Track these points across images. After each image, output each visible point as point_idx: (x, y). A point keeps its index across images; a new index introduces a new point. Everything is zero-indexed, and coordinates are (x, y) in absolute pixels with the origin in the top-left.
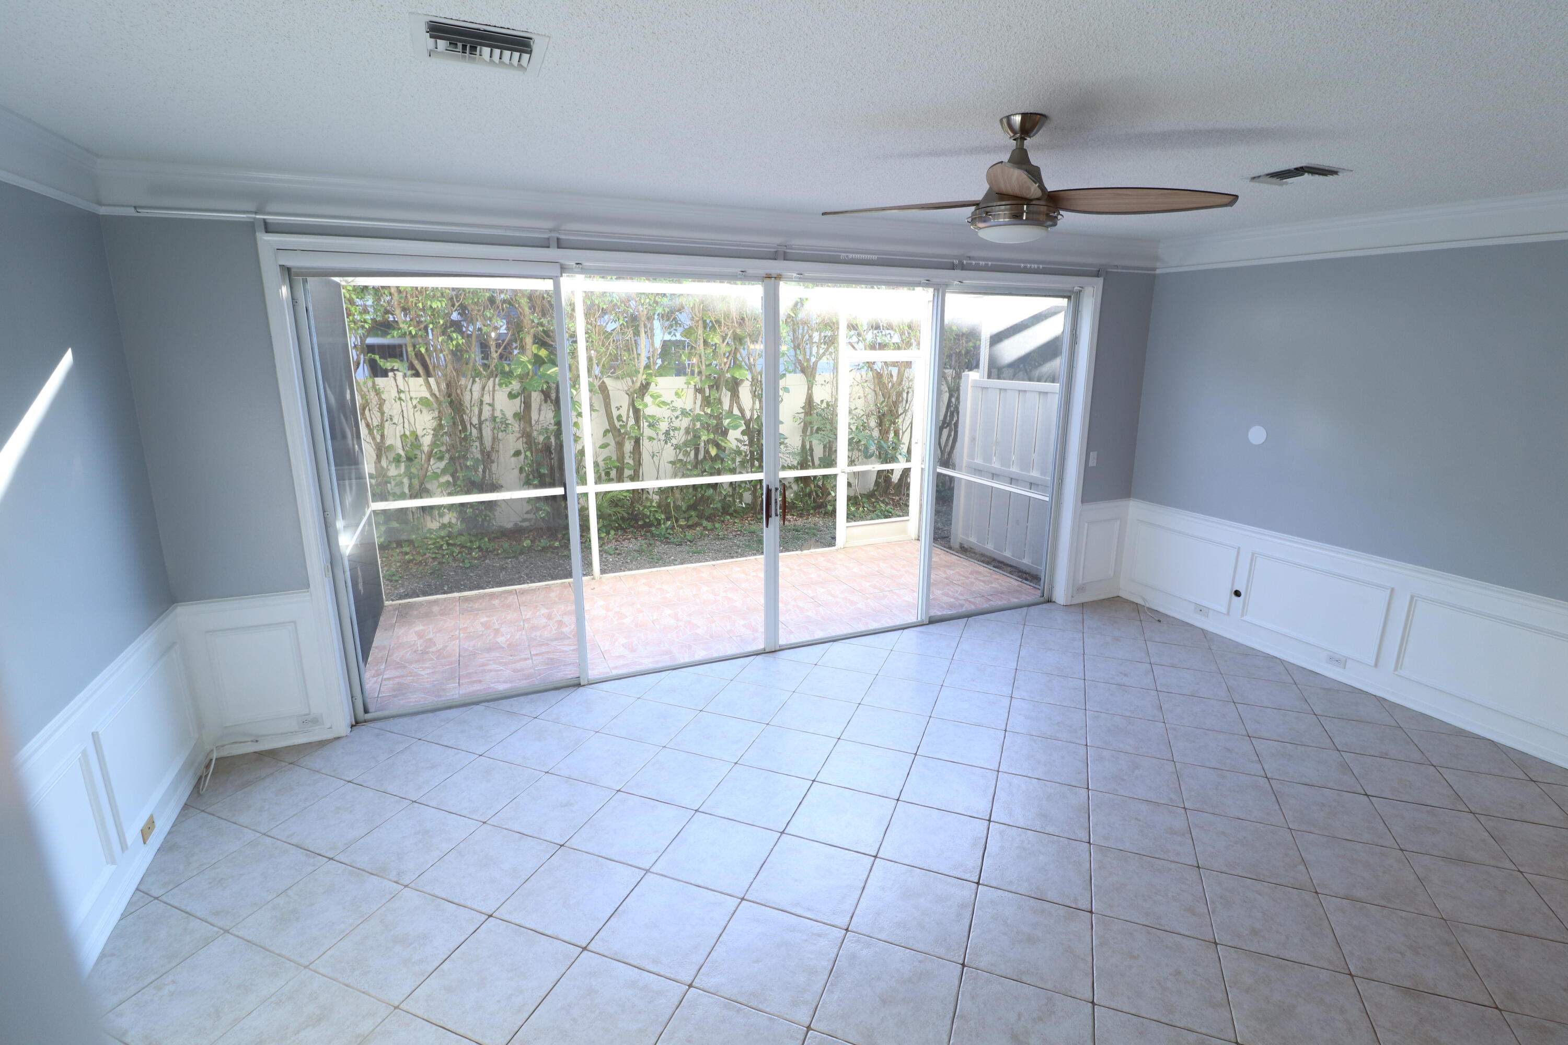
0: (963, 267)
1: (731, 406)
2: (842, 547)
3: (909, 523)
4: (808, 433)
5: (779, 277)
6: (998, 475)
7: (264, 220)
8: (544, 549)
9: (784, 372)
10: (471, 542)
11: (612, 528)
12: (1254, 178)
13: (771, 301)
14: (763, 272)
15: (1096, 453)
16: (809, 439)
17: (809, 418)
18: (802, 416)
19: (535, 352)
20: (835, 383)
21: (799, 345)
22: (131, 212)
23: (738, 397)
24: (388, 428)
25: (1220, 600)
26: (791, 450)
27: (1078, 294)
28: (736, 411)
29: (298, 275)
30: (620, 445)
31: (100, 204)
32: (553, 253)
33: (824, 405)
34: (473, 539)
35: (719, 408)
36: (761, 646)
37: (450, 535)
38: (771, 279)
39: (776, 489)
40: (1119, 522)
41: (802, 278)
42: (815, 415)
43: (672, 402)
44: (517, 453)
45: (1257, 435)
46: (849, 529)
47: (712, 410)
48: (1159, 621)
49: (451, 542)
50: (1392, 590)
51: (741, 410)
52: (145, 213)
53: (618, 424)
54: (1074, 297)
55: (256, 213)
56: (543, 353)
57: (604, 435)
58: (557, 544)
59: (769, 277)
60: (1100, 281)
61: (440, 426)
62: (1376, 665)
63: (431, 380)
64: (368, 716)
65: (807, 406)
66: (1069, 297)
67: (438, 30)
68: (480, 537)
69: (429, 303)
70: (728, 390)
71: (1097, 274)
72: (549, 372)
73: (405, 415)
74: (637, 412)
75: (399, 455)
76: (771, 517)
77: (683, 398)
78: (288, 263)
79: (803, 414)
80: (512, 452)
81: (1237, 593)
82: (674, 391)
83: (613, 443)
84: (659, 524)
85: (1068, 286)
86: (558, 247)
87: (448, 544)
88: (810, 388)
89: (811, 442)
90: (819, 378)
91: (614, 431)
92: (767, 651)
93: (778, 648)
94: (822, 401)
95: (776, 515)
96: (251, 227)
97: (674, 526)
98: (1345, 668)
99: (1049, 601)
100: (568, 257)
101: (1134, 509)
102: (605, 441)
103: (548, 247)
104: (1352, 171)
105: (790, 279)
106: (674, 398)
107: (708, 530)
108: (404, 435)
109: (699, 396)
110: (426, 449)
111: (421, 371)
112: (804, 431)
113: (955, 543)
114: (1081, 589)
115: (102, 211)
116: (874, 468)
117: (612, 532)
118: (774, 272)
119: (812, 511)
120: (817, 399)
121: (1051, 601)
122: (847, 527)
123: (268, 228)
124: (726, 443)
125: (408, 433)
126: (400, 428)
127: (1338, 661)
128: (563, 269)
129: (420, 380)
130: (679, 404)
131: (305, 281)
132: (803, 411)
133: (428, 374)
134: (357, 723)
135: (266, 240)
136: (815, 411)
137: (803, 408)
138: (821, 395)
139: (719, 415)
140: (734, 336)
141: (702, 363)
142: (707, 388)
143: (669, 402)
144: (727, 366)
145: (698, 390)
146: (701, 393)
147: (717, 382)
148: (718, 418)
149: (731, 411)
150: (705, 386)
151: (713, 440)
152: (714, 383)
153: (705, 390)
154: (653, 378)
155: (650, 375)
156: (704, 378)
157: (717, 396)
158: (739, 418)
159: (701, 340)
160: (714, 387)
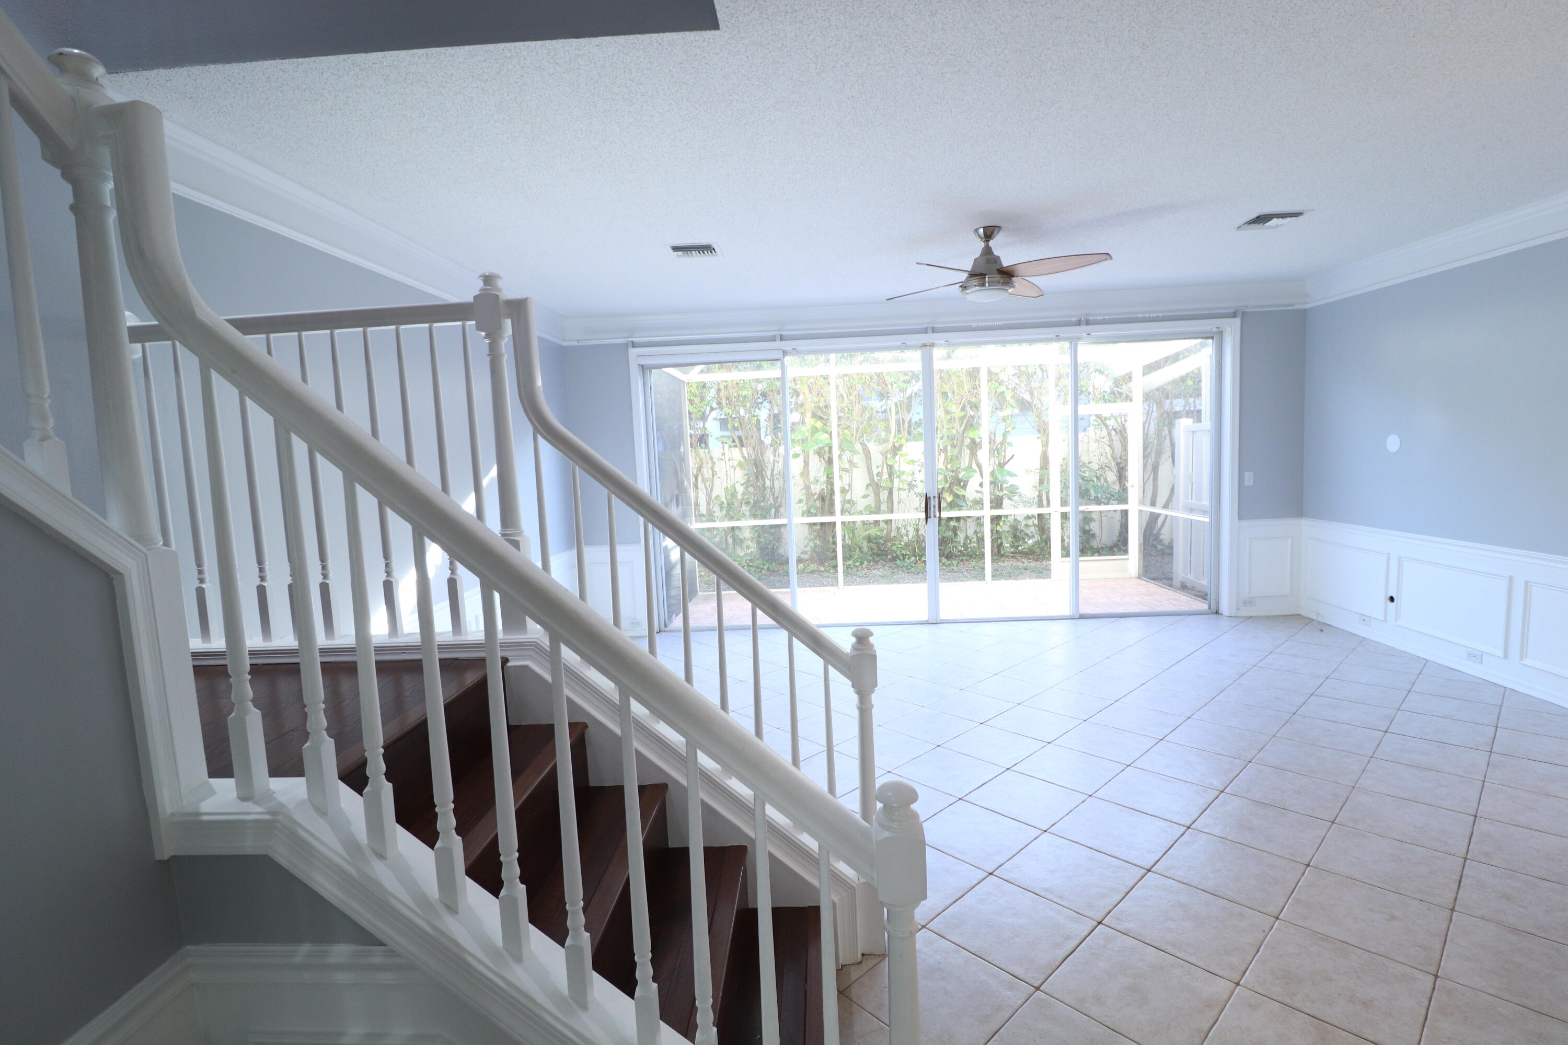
0: (1088, 323)
2: (1057, 579)
3: (1127, 562)
5: (932, 345)
6: (1194, 510)
7: (632, 341)
8: (813, 572)
10: (764, 565)
11: (866, 560)
12: (1238, 228)
13: (928, 362)
14: (921, 342)
15: (1252, 474)
16: (1043, 490)
17: (1044, 472)
19: (813, 424)
22: (575, 343)
24: (717, 481)
25: (1376, 606)
27: (1221, 333)
29: (647, 369)
30: (877, 495)
31: (565, 341)
32: (778, 344)
34: (765, 563)
36: (925, 618)
37: (751, 561)
38: (927, 347)
39: (934, 497)
40: (1289, 540)
41: (948, 344)
44: (800, 501)
45: (1393, 443)
48: (1322, 631)
49: (750, 564)
50: (1511, 578)
52: (581, 344)
53: (876, 478)
54: (1217, 336)
55: (628, 338)
56: (819, 424)
57: (867, 489)
58: (822, 569)
59: (925, 345)
60: (1237, 321)
61: (748, 481)
62: (1506, 657)
63: (744, 449)
64: (666, 629)
65: (1042, 462)
66: (1212, 338)
67: (676, 249)
68: (770, 562)
69: (741, 393)
70: (968, 450)
71: (1234, 315)
72: (821, 439)
73: (728, 474)
74: (890, 467)
75: (723, 503)
76: (930, 517)
78: (642, 363)
80: (797, 500)
81: (1392, 599)
82: (922, 452)
83: (872, 495)
84: (904, 558)
85: (1207, 328)
86: (781, 340)
87: (748, 565)
91: (875, 486)
92: (930, 622)
93: (939, 621)
95: (935, 517)
96: (625, 346)
97: (917, 561)
98: (1482, 663)
99: (1217, 613)
100: (787, 345)
101: (1307, 526)
102: (865, 492)
103: (775, 341)
104: (1314, 210)
105: (941, 345)
106: (921, 457)
107: (946, 566)
108: (727, 488)
110: (739, 497)
111: (738, 444)
113: (1177, 582)
114: (1249, 602)
115: (565, 344)
117: (866, 563)
118: (928, 342)
121: (1218, 613)
123: (634, 345)
124: (961, 492)
125: (729, 487)
126: (725, 483)
127: (1476, 657)
128: (785, 353)
129: (737, 449)
131: (650, 372)
133: (742, 445)
134: (660, 631)
135: (633, 351)
139: (957, 469)
140: (969, 404)
141: (943, 427)
142: (949, 448)
143: (917, 460)
144: (962, 428)
145: (941, 450)
146: (943, 452)
147: (955, 442)
148: (956, 471)
149: (970, 466)
150: (947, 446)
151: (950, 490)
152: (953, 443)
153: (947, 450)
154: (903, 442)
155: (901, 438)
156: (945, 439)
157: (956, 454)
158: (975, 471)
159: (942, 406)
160: (953, 446)
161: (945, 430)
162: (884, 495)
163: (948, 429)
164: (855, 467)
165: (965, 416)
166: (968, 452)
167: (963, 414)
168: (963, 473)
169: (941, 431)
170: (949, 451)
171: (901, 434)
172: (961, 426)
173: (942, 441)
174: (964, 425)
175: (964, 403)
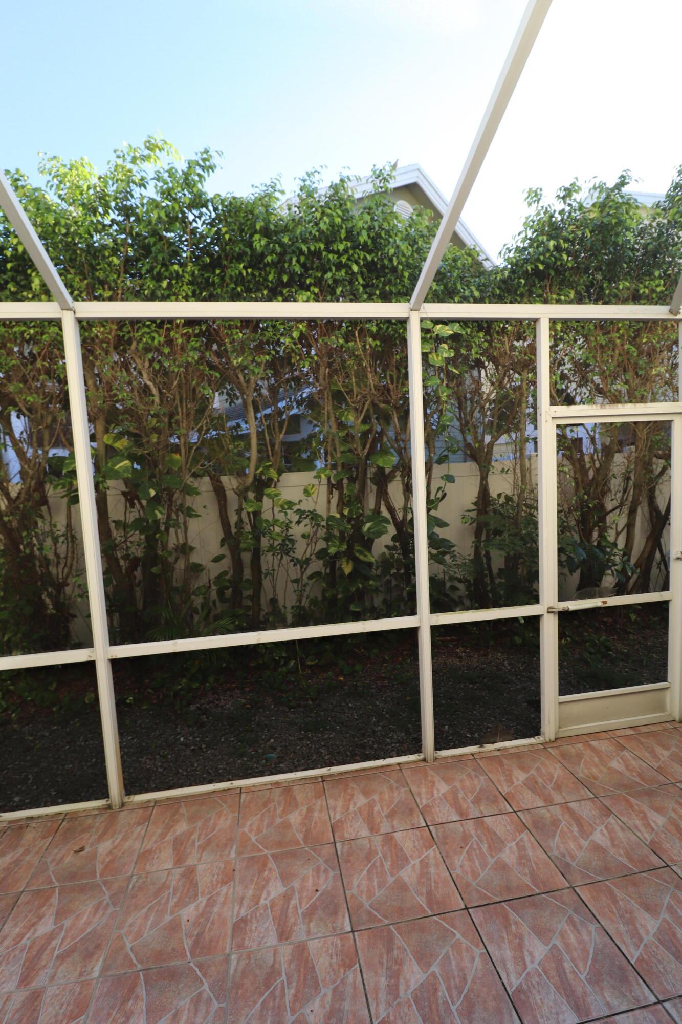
1: (378, 505)
2: (553, 739)
3: (668, 694)
4: (483, 538)
9: (445, 453)
16: (485, 546)
17: (483, 518)
18: (474, 515)
19: (110, 442)
20: (518, 471)
21: (467, 423)
23: (387, 493)
26: (459, 561)
28: (385, 513)
30: (235, 556)
33: (502, 500)
35: (358, 509)
42: (492, 514)
43: (300, 501)
46: (563, 706)
47: (350, 512)
51: (391, 510)
53: (233, 531)
57: (221, 547)
65: (481, 502)
70: (375, 484)
72: (116, 468)
74: (254, 514)
77: (314, 496)
79: (475, 512)
82: (302, 488)
83: (228, 555)
88: (484, 479)
89: (487, 553)
90: (496, 466)
94: (499, 495)
97: (297, 668)
102: (219, 552)
106: (303, 497)
109: (336, 493)
112: (478, 534)
116: (605, 602)
119: (492, 643)
120: (494, 492)
122: (560, 703)
124: (365, 556)
130: (307, 505)
132: (475, 507)
136: (491, 507)
137: (475, 504)
138: (500, 485)
139: (358, 517)
140: (375, 413)
141: (335, 450)
142: (345, 481)
143: (297, 502)
144: (366, 451)
145: (333, 486)
146: (336, 489)
147: (354, 474)
148: (358, 523)
149: (377, 512)
150: (342, 480)
151: (349, 555)
152: (352, 476)
153: (342, 485)
154: (273, 473)
155: (268, 467)
156: (340, 469)
157: (356, 491)
158: (387, 521)
159: (333, 419)
160: (352, 480)
161: (339, 455)
162: (246, 557)
163: (342, 452)
164: (191, 516)
165: (369, 431)
166: (375, 488)
167: (366, 427)
168: (368, 525)
169: (332, 457)
170: (345, 486)
171: (270, 461)
172: (364, 448)
173: (335, 472)
174: (368, 446)
175: (368, 410)
